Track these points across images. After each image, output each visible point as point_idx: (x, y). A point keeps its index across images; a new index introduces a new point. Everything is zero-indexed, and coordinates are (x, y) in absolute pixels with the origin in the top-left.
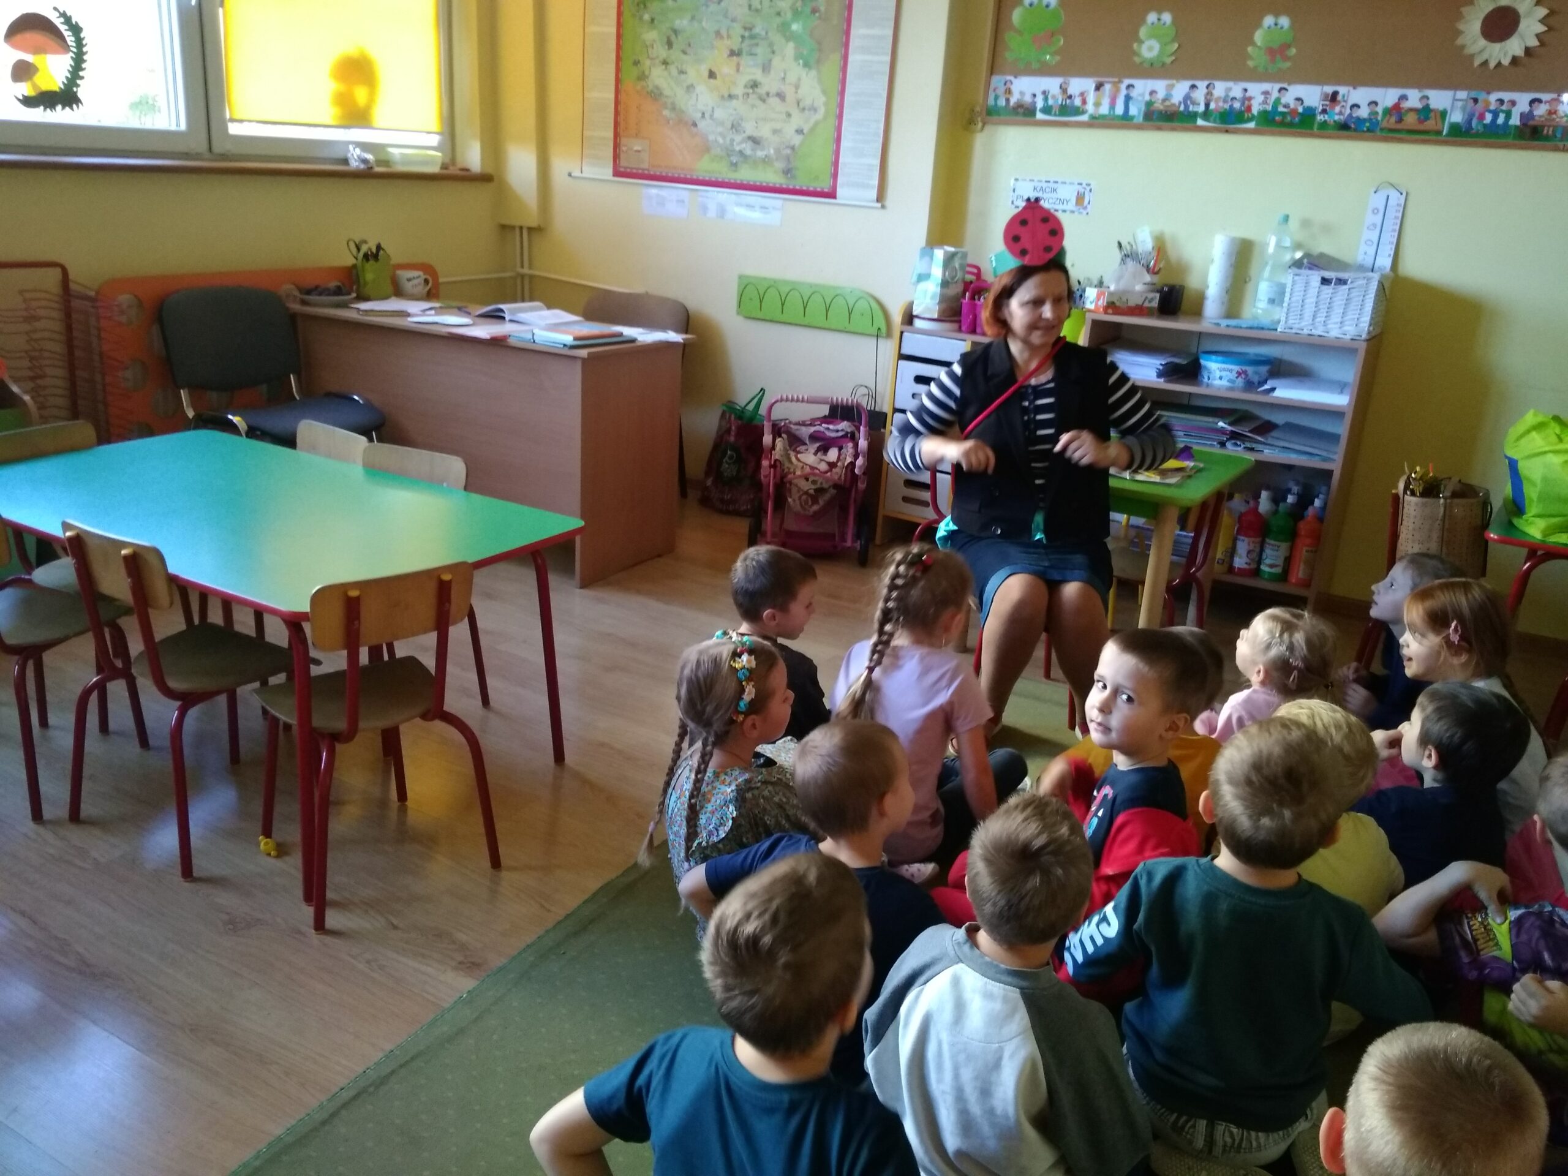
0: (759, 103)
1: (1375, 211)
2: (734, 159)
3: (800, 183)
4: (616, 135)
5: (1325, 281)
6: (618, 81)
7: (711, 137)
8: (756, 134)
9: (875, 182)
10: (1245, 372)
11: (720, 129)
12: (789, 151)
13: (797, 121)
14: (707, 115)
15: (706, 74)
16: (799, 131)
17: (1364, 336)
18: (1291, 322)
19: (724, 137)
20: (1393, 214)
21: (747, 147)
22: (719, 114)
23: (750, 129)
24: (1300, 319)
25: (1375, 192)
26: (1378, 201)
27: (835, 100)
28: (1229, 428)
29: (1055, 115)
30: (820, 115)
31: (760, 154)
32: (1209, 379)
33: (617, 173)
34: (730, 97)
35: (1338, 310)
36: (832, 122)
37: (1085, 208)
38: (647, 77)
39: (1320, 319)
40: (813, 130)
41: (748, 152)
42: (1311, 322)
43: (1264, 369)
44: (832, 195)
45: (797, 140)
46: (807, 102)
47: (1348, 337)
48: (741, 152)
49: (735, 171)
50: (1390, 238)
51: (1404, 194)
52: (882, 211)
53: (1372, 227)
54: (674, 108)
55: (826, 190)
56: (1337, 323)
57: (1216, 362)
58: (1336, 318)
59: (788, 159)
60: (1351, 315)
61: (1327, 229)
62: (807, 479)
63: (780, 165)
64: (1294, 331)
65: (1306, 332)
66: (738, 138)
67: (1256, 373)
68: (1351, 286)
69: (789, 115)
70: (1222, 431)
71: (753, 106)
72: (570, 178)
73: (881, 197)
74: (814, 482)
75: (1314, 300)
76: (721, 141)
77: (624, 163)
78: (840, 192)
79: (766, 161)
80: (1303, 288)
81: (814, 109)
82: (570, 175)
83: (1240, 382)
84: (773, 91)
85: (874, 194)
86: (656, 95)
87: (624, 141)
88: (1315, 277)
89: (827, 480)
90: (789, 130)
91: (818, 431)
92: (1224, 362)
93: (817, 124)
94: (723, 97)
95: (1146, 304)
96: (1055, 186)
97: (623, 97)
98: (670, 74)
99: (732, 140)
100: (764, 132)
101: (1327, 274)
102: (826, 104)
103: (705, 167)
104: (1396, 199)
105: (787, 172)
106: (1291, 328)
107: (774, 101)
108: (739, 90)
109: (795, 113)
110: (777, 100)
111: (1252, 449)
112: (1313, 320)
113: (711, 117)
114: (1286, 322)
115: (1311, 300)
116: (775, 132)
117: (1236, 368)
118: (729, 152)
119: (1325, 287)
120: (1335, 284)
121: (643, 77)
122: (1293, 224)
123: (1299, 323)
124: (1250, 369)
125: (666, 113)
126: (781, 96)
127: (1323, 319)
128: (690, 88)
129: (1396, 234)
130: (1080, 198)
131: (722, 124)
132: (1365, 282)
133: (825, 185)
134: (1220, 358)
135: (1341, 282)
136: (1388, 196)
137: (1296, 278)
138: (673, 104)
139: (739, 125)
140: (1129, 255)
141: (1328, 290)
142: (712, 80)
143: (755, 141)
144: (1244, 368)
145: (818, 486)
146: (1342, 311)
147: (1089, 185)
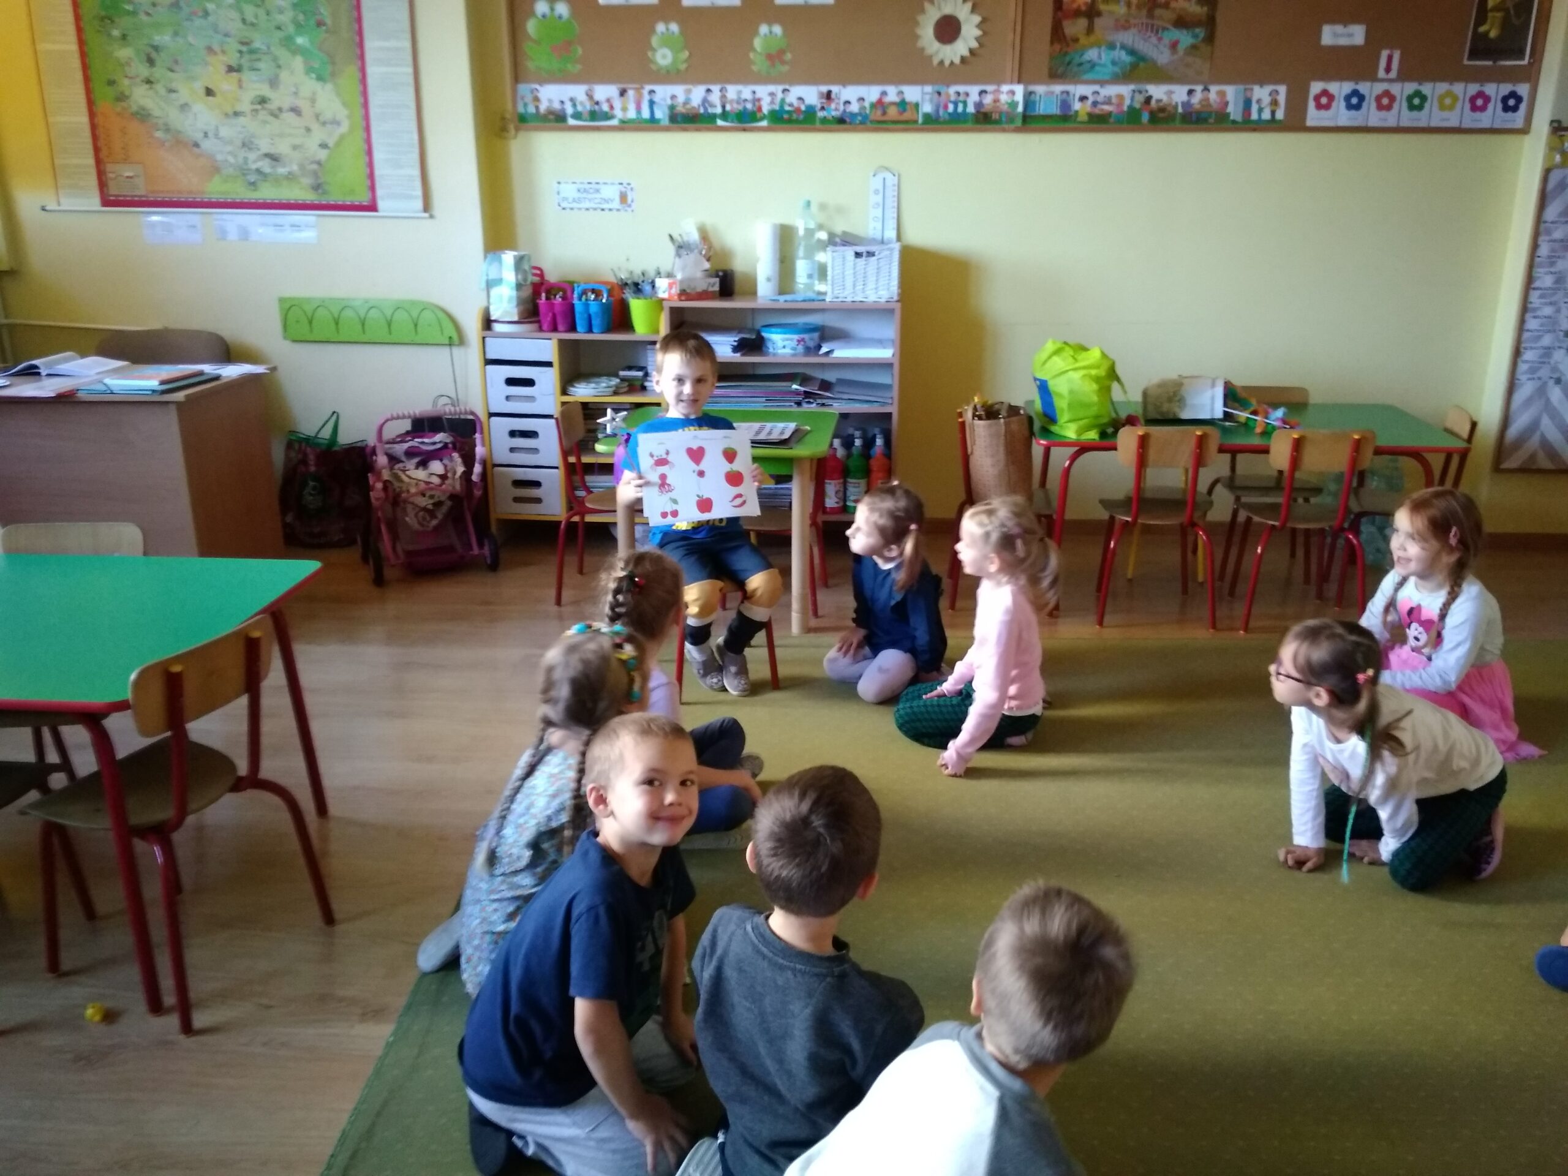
0: (271, 119)
1: (876, 192)
2: (252, 178)
3: (335, 198)
4: (99, 162)
5: (858, 255)
6: (90, 103)
7: (219, 157)
8: (272, 151)
9: (419, 192)
10: (803, 340)
11: (229, 148)
12: (315, 167)
13: (319, 134)
14: (210, 134)
15: (202, 92)
16: (324, 146)
17: (896, 298)
18: (836, 292)
19: (235, 156)
20: (891, 193)
21: (265, 166)
22: (224, 132)
23: (265, 146)
24: (844, 289)
25: (874, 175)
26: (877, 183)
27: (359, 112)
28: (802, 389)
29: (585, 120)
30: (344, 128)
31: (282, 170)
32: (774, 349)
33: (107, 202)
34: (236, 114)
35: (872, 280)
36: (360, 134)
37: (630, 206)
38: (127, 97)
39: (859, 287)
40: (338, 144)
41: (267, 170)
42: (852, 291)
43: (816, 335)
44: (372, 207)
45: (323, 155)
46: (328, 115)
47: (883, 300)
48: (258, 171)
49: (255, 190)
50: (891, 214)
51: (897, 175)
52: (430, 221)
53: (876, 206)
54: (167, 130)
55: (365, 204)
56: (872, 289)
57: (777, 333)
58: (871, 285)
59: (315, 174)
60: (883, 282)
61: (840, 210)
62: (424, 495)
63: (307, 181)
64: (840, 300)
65: (849, 299)
66: (252, 156)
67: (811, 339)
68: (879, 257)
69: (308, 130)
70: (797, 392)
71: (265, 122)
72: (43, 212)
73: (427, 207)
74: (432, 497)
75: (852, 271)
76: (231, 159)
77: (113, 190)
78: (381, 204)
79: (290, 177)
80: (841, 263)
81: (336, 123)
82: (44, 209)
83: (800, 349)
84: (286, 105)
85: (419, 204)
86: (143, 116)
87: (109, 167)
88: (849, 252)
89: (444, 492)
90: (312, 144)
91: (413, 447)
92: (785, 333)
93: (342, 138)
94: (227, 115)
95: (711, 289)
96: (597, 186)
97: (99, 120)
98: (157, 92)
99: (246, 159)
100: (282, 148)
101: (859, 249)
102: (349, 117)
103: (215, 189)
104: (891, 180)
105: (317, 187)
106: (838, 298)
107: (289, 117)
108: (245, 106)
109: (315, 126)
110: (292, 114)
111: (823, 405)
112: (854, 289)
113: (217, 136)
114: (833, 293)
115: (849, 272)
116: (295, 147)
117: (796, 337)
118: (244, 171)
119: (858, 260)
120: (866, 257)
121: (122, 98)
122: (814, 208)
123: (843, 293)
124: (806, 336)
125: (159, 134)
126: (296, 111)
127: (862, 287)
128: (184, 107)
129: (896, 210)
130: (623, 198)
131: (230, 142)
132: (888, 252)
133: (364, 198)
134: (779, 330)
135: (870, 254)
136: (884, 179)
137: (835, 254)
138: (166, 124)
139: (252, 143)
140: (682, 248)
141: (861, 262)
142: (210, 98)
143: (274, 158)
144: (802, 336)
145: (436, 500)
146: (875, 278)
147: (629, 184)
